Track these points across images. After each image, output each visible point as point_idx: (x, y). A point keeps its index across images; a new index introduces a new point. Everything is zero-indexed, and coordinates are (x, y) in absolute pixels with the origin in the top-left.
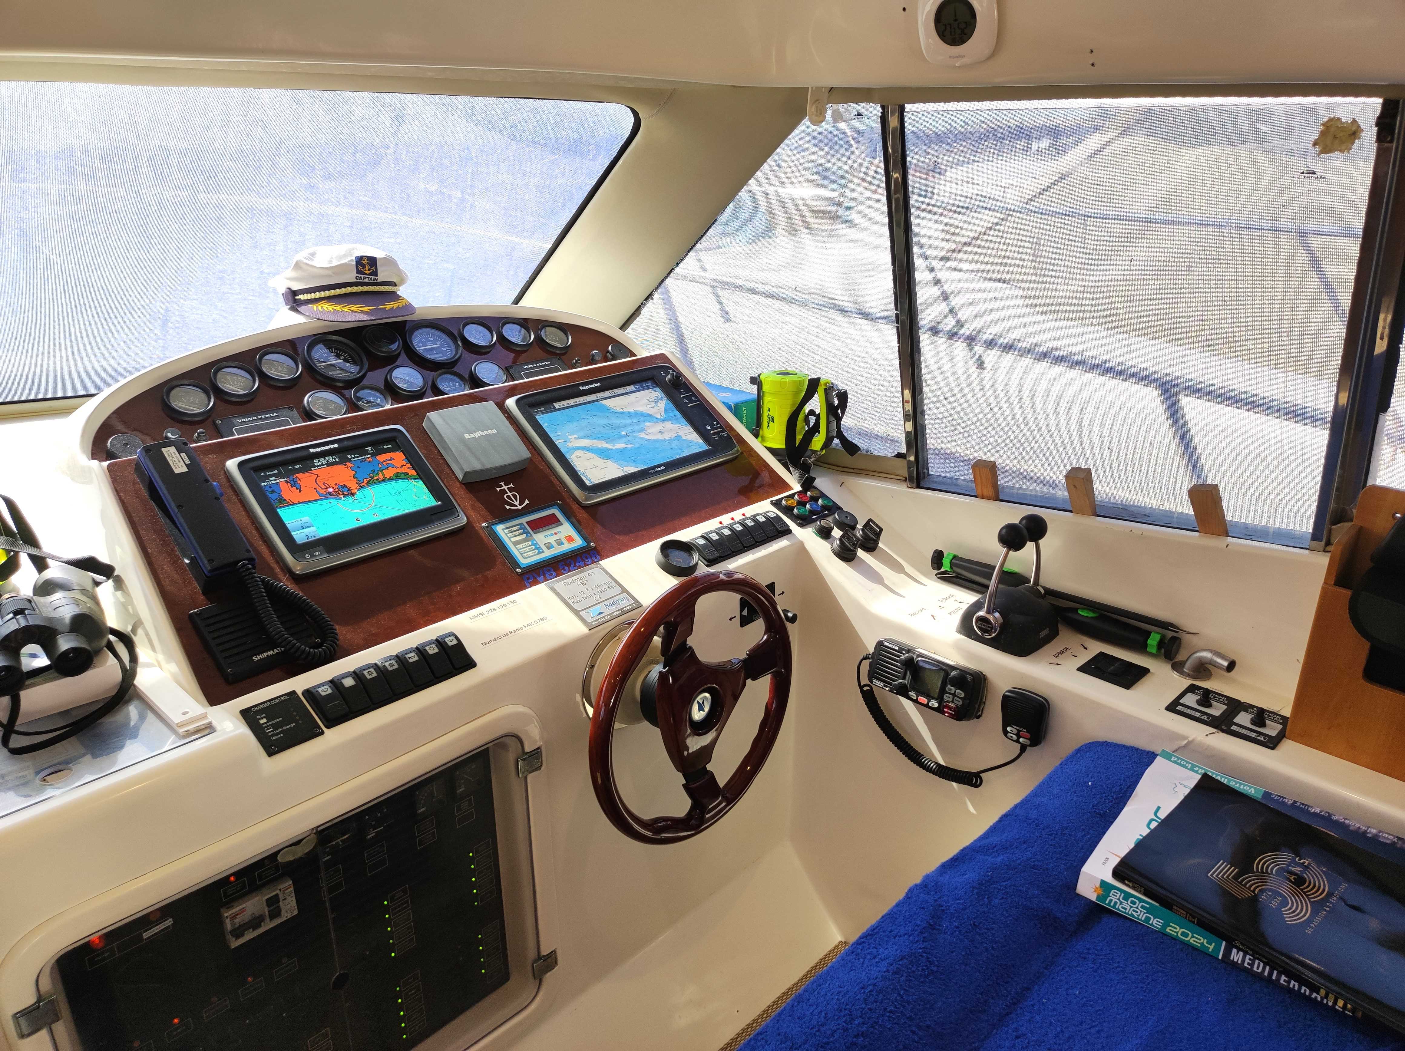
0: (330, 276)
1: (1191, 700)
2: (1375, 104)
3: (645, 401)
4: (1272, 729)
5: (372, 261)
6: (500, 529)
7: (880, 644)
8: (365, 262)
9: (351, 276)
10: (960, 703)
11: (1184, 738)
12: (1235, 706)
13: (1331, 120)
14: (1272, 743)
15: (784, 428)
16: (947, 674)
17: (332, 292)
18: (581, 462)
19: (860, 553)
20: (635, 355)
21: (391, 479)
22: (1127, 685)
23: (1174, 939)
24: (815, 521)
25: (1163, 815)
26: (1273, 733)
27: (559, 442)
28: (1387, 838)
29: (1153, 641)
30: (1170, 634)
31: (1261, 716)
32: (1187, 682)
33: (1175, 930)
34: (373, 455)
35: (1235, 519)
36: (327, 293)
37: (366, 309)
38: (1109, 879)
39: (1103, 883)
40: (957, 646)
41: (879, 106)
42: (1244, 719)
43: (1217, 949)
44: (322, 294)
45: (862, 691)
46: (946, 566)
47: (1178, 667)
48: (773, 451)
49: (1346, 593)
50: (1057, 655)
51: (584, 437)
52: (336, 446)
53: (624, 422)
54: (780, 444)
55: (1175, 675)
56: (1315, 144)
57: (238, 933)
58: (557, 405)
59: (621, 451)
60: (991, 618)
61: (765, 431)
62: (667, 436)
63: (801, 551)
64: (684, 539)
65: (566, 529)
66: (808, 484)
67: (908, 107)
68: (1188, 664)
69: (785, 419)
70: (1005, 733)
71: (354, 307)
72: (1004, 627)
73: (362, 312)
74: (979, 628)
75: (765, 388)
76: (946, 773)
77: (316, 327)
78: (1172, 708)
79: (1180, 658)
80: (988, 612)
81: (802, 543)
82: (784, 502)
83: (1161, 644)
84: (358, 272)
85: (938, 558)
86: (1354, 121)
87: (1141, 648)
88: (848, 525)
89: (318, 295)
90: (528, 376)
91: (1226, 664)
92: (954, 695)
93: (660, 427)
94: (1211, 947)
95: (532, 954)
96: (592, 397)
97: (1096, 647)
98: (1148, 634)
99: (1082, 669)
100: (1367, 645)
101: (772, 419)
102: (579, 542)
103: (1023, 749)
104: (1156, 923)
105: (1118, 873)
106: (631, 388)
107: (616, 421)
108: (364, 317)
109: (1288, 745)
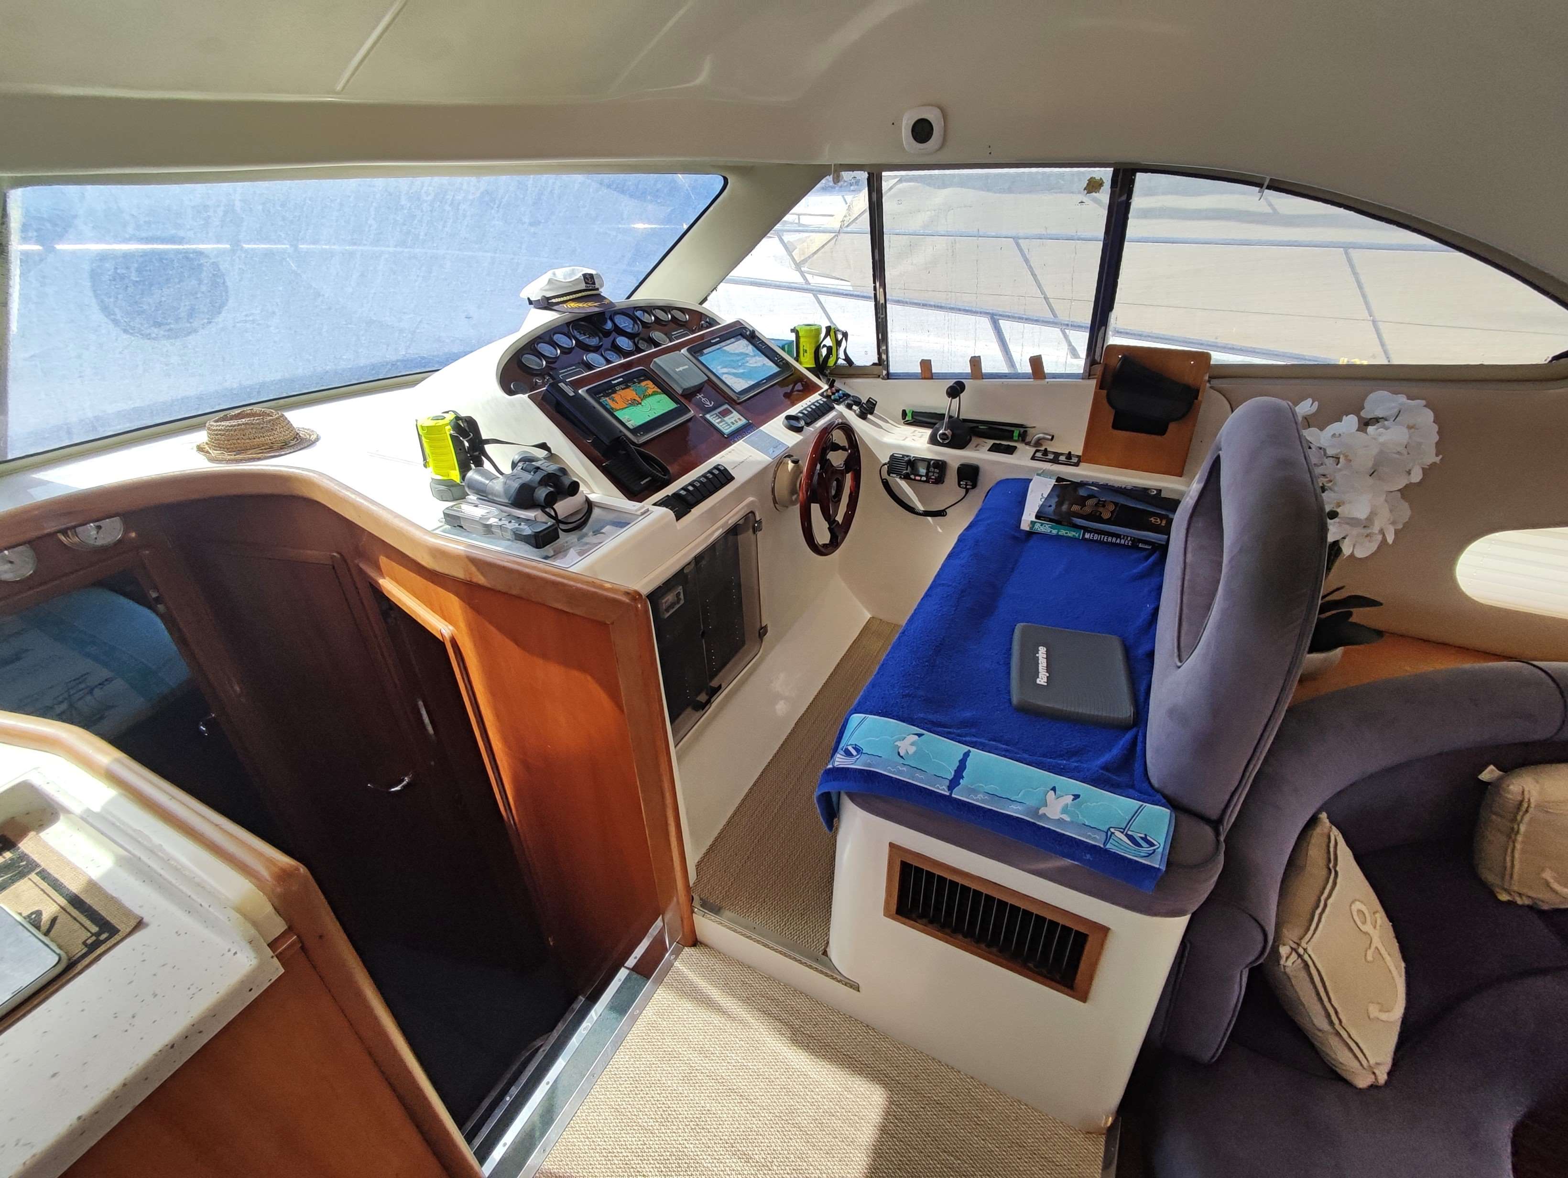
0: (570, 286)
1: (1039, 455)
2: (1110, 170)
3: (742, 347)
4: (1075, 460)
5: (591, 276)
6: (708, 416)
7: (892, 457)
8: (588, 276)
9: (583, 286)
10: (937, 475)
11: (1041, 469)
12: (1057, 455)
13: (1091, 178)
14: (1076, 465)
15: (813, 355)
16: (929, 463)
17: (574, 296)
18: (730, 380)
19: (869, 416)
20: (719, 324)
21: (652, 395)
22: (1011, 453)
23: (1062, 536)
24: (844, 400)
25: (1045, 496)
26: (1076, 461)
27: (714, 371)
28: (1129, 487)
29: (1016, 434)
30: (1022, 430)
31: (1069, 456)
32: (1034, 449)
33: (1063, 532)
34: (639, 383)
35: (1048, 372)
36: (571, 297)
37: (596, 304)
38: (1034, 519)
39: (1032, 522)
40: (929, 450)
41: (866, 173)
42: (1062, 458)
43: (1079, 536)
44: (568, 298)
45: (883, 482)
46: (909, 418)
47: (1028, 444)
48: (807, 369)
49: (1104, 392)
50: (976, 447)
51: (725, 367)
52: (621, 379)
53: (738, 358)
54: (812, 365)
55: (1027, 447)
56: (1085, 189)
57: (667, 610)
58: (705, 351)
59: (743, 373)
60: (946, 432)
61: (802, 358)
62: (759, 364)
63: (841, 415)
64: (793, 414)
65: (735, 415)
66: (831, 386)
67: (884, 174)
68: (1033, 442)
69: (813, 351)
70: (959, 485)
71: (590, 304)
72: (953, 435)
73: (595, 306)
74: (941, 439)
75: (800, 334)
76: (927, 514)
77: (567, 317)
78: (1033, 458)
79: (1028, 440)
80: (945, 430)
81: (841, 413)
82: (825, 394)
83: (1019, 435)
84: (586, 283)
85: (904, 414)
86: (1101, 179)
87: (1011, 438)
88: (858, 402)
89: (565, 298)
90: (677, 338)
91: (1050, 437)
92: (934, 472)
93: (754, 359)
94: (1077, 535)
95: (758, 627)
96: (718, 346)
97: (991, 442)
98: (1013, 432)
99: (989, 450)
100: (1113, 412)
101: (806, 351)
102: (744, 421)
103: (967, 492)
104: (1054, 532)
105: (1037, 517)
106: (733, 340)
107: (734, 358)
108: (597, 309)
109: (1081, 464)
